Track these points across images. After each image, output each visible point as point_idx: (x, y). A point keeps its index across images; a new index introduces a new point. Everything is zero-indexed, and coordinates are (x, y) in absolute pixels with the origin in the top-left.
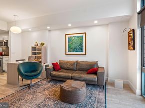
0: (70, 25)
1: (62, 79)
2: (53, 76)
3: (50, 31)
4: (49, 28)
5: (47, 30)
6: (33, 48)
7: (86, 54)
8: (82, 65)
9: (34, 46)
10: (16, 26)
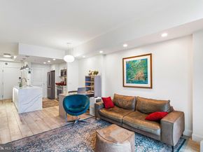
0: (125, 45)
1: (110, 121)
2: (102, 115)
3: (105, 55)
4: (101, 52)
5: (100, 54)
6: (86, 77)
7: (151, 88)
8: (143, 104)
9: (88, 75)
10: (70, 54)
